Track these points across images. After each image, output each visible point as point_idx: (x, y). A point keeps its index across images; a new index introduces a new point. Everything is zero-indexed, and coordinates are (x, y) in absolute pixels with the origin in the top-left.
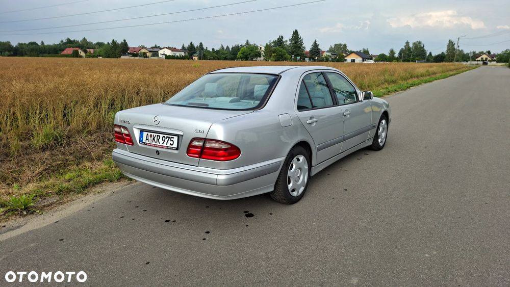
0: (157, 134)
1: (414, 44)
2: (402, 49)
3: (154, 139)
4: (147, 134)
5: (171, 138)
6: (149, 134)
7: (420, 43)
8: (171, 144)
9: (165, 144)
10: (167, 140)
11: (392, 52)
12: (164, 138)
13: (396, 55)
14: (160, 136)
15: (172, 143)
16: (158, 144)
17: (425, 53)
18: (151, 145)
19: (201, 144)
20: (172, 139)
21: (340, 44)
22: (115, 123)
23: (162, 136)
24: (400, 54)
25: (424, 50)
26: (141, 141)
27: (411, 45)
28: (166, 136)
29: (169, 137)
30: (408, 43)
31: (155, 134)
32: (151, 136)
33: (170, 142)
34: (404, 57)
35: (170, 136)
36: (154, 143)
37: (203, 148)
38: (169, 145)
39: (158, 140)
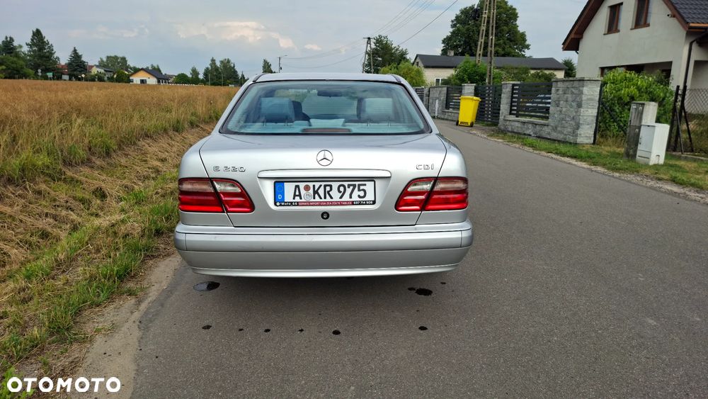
0: (323, 184)
1: (222, 62)
2: (207, 68)
3: (316, 192)
4: (297, 187)
5: (359, 185)
6: (302, 185)
7: (229, 61)
8: (359, 196)
9: (346, 197)
10: (349, 191)
11: (195, 72)
12: (342, 189)
13: (201, 76)
14: (331, 186)
15: (362, 194)
16: (328, 199)
17: (237, 75)
18: (309, 204)
19: (427, 187)
20: (362, 188)
21: (116, 56)
22: (186, 174)
23: (335, 185)
24: (206, 74)
25: (235, 72)
26: (279, 200)
27: (218, 64)
28: (346, 184)
29: (354, 186)
30: (213, 61)
31: (317, 185)
32: (307, 188)
33: (356, 193)
34: (212, 79)
35: (357, 183)
36: (317, 199)
37: (431, 193)
38: (355, 198)
39: (327, 193)
